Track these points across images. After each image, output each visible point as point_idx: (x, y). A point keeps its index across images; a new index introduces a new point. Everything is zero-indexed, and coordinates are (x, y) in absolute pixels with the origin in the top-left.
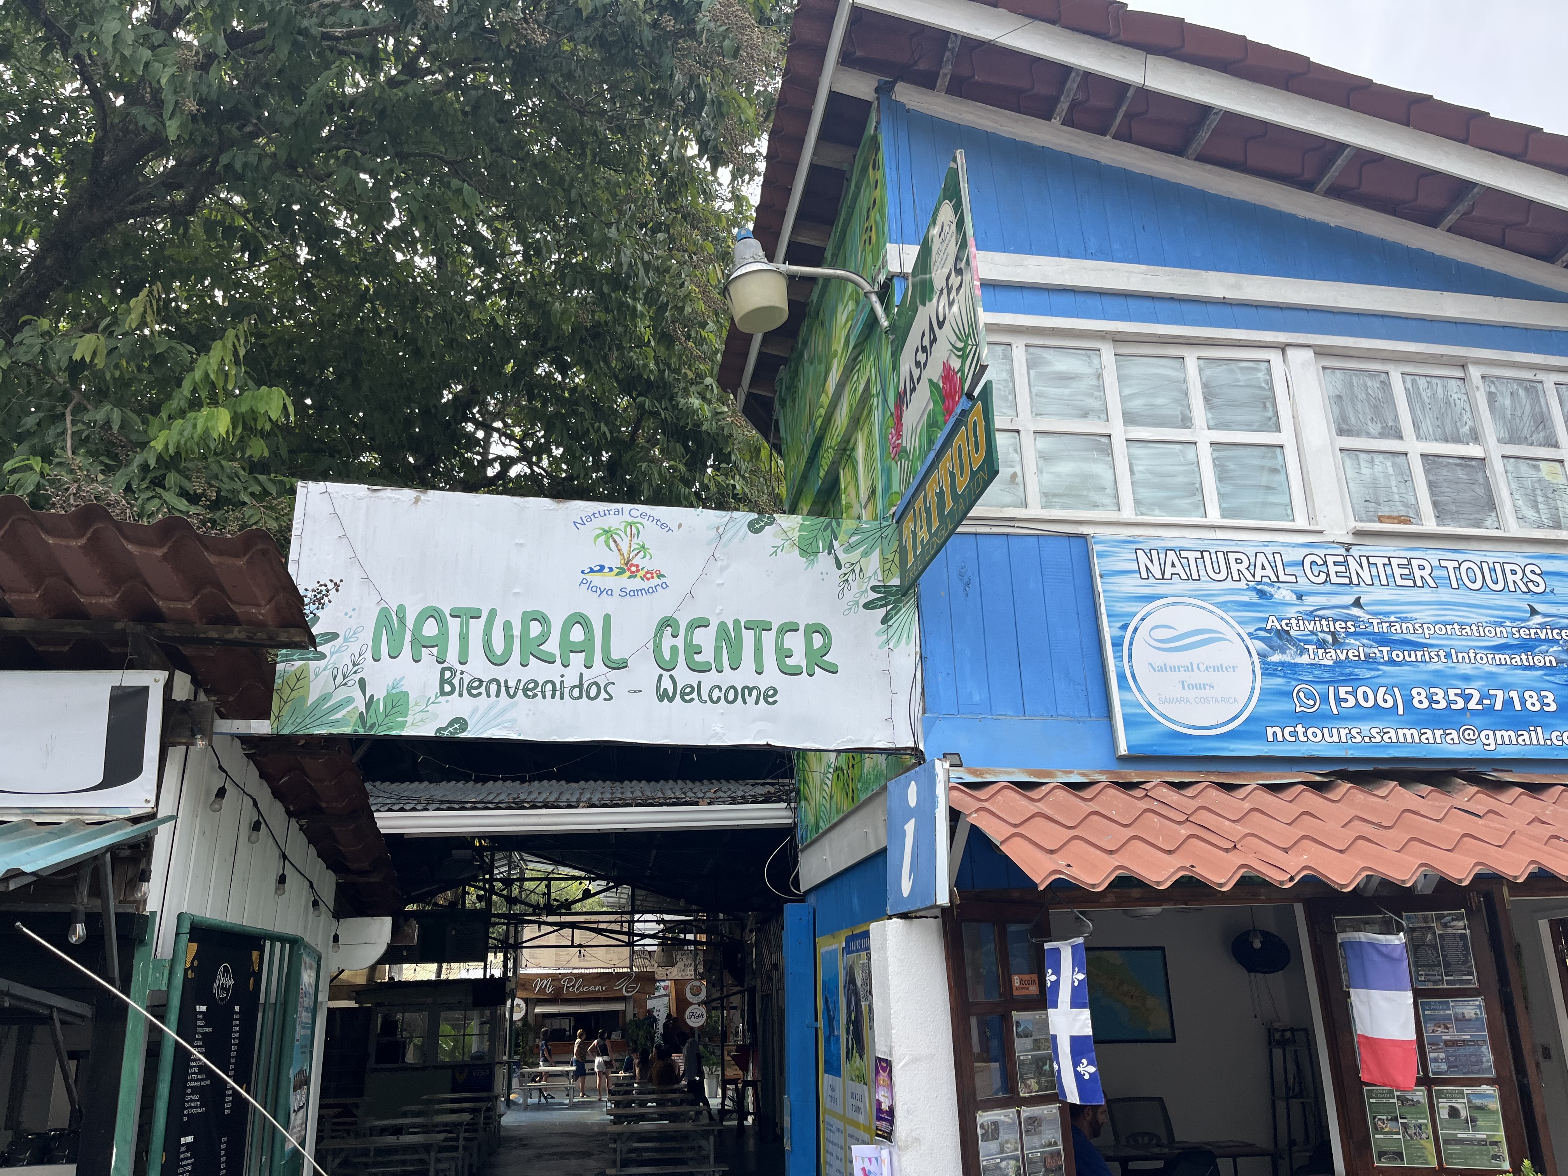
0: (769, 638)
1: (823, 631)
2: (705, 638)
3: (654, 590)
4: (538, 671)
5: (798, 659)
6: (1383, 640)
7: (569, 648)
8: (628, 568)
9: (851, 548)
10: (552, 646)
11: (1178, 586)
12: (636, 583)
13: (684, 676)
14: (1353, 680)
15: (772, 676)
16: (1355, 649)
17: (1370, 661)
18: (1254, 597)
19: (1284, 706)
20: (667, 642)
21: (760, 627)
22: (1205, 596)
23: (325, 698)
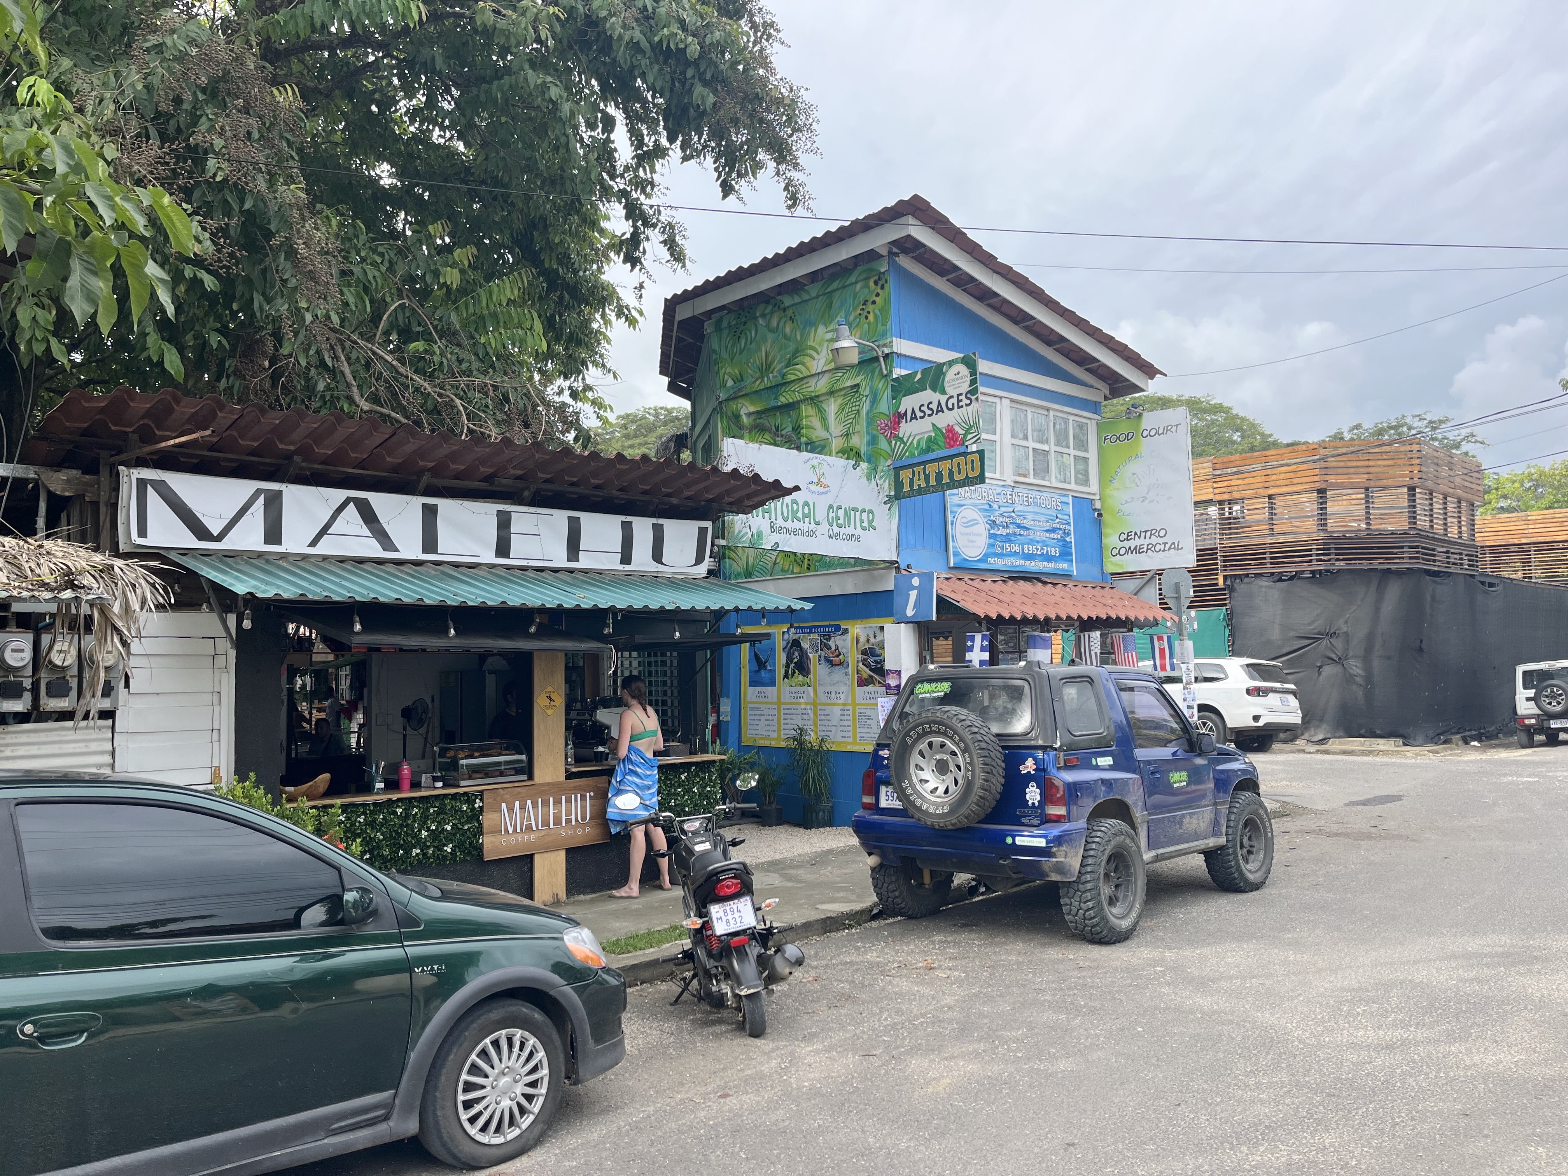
0: (858, 514)
1: (871, 512)
2: (841, 513)
3: (826, 493)
4: (797, 525)
5: (865, 524)
6: (1019, 526)
7: (805, 516)
8: (819, 483)
9: (881, 478)
10: (800, 515)
11: (968, 501)
12: (822, 490)
13: (836, 529)
14: (1010, 541)
15: (859, 531)
16: (1012, 529)
17: (1015, 534)
18: (987, 507)
19: (992, 550)
20: (831, 515)
21: (855, 510)
22: (975, 506)
23: (740, 531)
